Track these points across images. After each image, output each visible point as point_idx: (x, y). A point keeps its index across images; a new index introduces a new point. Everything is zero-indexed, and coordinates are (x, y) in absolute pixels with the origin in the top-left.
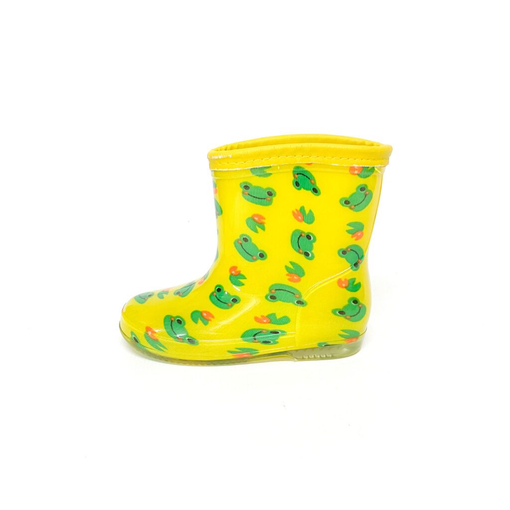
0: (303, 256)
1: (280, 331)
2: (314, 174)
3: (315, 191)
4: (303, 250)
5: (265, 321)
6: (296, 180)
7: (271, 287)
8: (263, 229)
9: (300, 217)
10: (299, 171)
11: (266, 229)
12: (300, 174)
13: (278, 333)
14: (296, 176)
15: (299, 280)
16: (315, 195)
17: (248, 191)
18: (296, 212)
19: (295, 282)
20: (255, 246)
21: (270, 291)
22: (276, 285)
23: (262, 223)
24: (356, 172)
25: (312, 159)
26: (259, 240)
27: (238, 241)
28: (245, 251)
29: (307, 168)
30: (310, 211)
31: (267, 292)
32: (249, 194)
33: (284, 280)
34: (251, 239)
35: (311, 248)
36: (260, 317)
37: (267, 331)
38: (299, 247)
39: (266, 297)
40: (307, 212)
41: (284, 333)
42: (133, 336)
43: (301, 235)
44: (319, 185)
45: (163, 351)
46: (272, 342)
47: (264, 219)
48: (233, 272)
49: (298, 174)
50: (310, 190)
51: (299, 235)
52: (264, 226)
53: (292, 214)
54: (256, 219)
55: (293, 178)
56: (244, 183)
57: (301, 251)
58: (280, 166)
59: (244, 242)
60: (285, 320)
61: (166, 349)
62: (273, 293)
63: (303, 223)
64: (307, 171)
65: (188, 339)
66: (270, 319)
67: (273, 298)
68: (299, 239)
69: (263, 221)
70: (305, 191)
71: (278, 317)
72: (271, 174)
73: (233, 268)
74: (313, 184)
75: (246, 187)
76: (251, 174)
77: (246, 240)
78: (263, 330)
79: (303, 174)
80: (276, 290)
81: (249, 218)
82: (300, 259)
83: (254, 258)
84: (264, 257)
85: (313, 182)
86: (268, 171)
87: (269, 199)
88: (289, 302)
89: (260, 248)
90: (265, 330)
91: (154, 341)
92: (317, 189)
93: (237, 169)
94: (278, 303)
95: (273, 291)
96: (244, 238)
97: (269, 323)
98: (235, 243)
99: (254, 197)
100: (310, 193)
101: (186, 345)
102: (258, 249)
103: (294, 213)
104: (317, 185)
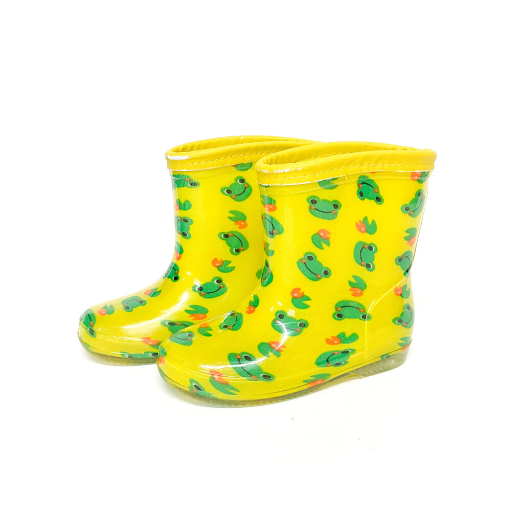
0: (364, 268)
1: (349, 349)
2: (377, 183)
3: (378, 199)
4: (365, 262)
5: (336, 342)
6: (360, 190)
7: (337, 305)
8: (328, 245)
9: (363, 229)
10: (363, 180)
11: (331, 245)
12: (364, 183)
13: (348, 352)
14: (361, 186)
15: (361, 294)
16: (378, 204)
17: (315, 206)
18: (359, 223)
19: (358, 296)
20: (320, 264)
21: (336, 309)
22: (340, 302)
23: (328, 239)
24: (416, 178)
25: (378, 168)
26: (324, 257)
27: (301, 260)
28: (309, 270)
29: (372, 177)
30: (373, 221)
31: (334, 311)
32: (316, 209)
33: (347, 296)
34: (316, 257)
35: (373, 259)
36: (330, 338)
37: (339, 352)
38: (362, 260)
39: (334, 316)
40: (370, 222)
41: (354, 351)
42: (194, 384)
43: (364, 247)
44: (382, 194)
45: (234, 394)
46: (343, 363)
47: (329, 233)
48: (296, 295)
49: (362, 184)
50: (374, 199)
51: (362, 247)
52: (329, 241)
53: (355, 226)
54: (322, 234)
55: (357, 188)
56: (311, 197)
57: (363, 263)
58: (348, 176)
59: (308, 261)
60: (354, 337)
61: (238, 391)
62: (340, 311)
63: (366, 234)
64: (371, 180)
65: (263, 376)
66: (341, 338)
67: (340, 316)
68: (361, 251)
69: (328, 235)
70: (369, 200)
71: (348, 335)
72: (337, 186)
73: (296, 290)
74: (377, 193)
75: (314, 202)
76: (319, 188)
77: (310, 258)
78: (335, 351)
79: (367, 184)
80: (342, 307)
81: (314, 235)
82: (362, 272)
83: (319, 276)
84: (328, 275)
85: (376, 191)
86: (335, 183)
87: (334, 212)
88: (356, 318)
89: (324, 265)
90: (337, 351)
91: (222, 385)
92: (380, 197)
93: (307, 183)
94: (345, 321)
95: (339, 309)
96: (308, 257)
97: (341, 343)
98: (298, 263)
99: (321, 211)
100: (373, 203)
101: (262, 383)
102: (322, 266)
103: (357, 224)
104: (381, 194)
